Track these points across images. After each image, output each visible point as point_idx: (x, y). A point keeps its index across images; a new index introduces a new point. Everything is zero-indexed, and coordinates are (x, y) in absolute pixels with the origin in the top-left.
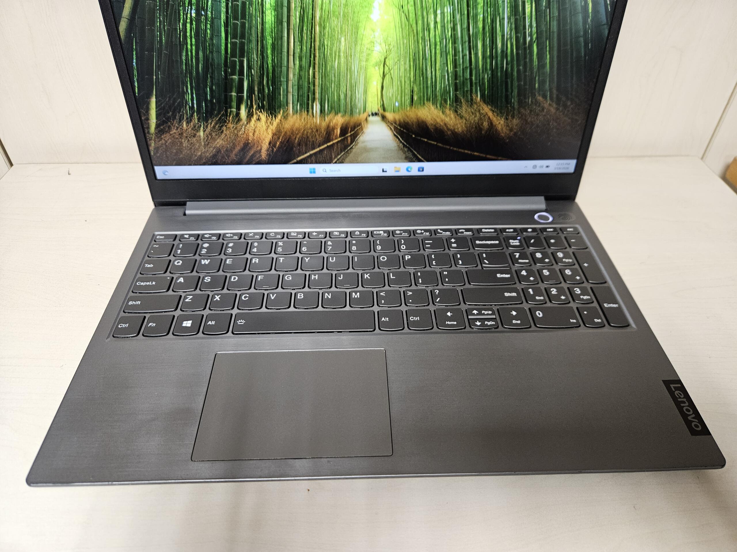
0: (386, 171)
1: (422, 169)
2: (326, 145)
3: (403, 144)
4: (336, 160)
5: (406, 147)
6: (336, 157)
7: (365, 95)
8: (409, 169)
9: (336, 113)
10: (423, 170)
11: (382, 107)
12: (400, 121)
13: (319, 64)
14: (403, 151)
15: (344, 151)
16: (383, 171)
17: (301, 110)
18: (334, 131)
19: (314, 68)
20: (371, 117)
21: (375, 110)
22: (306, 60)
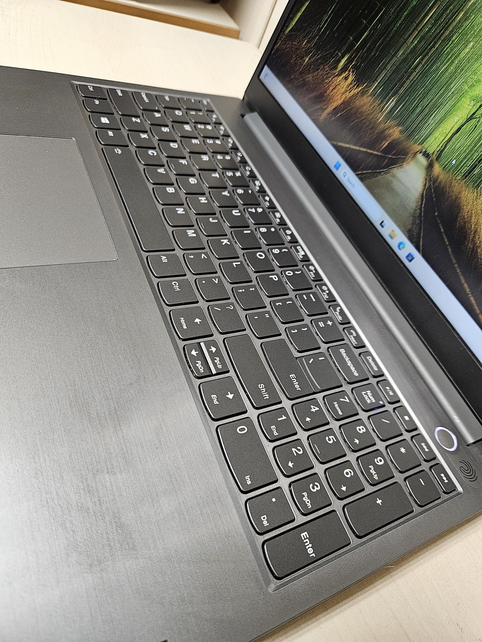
0: (383, 227)
1: (410, 258)
2: (365, 150)
3: (421, 212)
4: (360, 172)
5: (420, 220)
6: (363, 169)
7: (437, 125)
8: (401, 246)
9: (398, 125)
10: (410, 261)
11: (439, 152)
12: (440, 183)
13: (430, 57)
14: (413, 220)
15: (373, 170)
16: (381, 224)
17: (379, 95)
18: (382, 142)
19: (422, 59)
20: (421, 154)
21: (430, 151)
22: (424, 45)
